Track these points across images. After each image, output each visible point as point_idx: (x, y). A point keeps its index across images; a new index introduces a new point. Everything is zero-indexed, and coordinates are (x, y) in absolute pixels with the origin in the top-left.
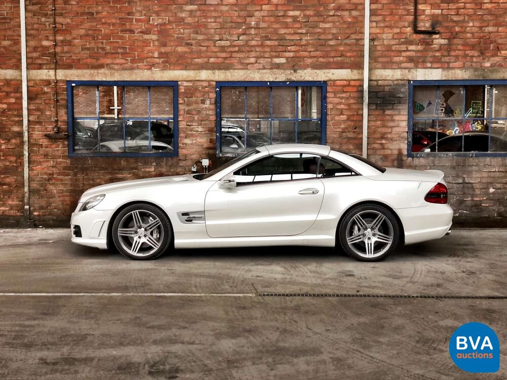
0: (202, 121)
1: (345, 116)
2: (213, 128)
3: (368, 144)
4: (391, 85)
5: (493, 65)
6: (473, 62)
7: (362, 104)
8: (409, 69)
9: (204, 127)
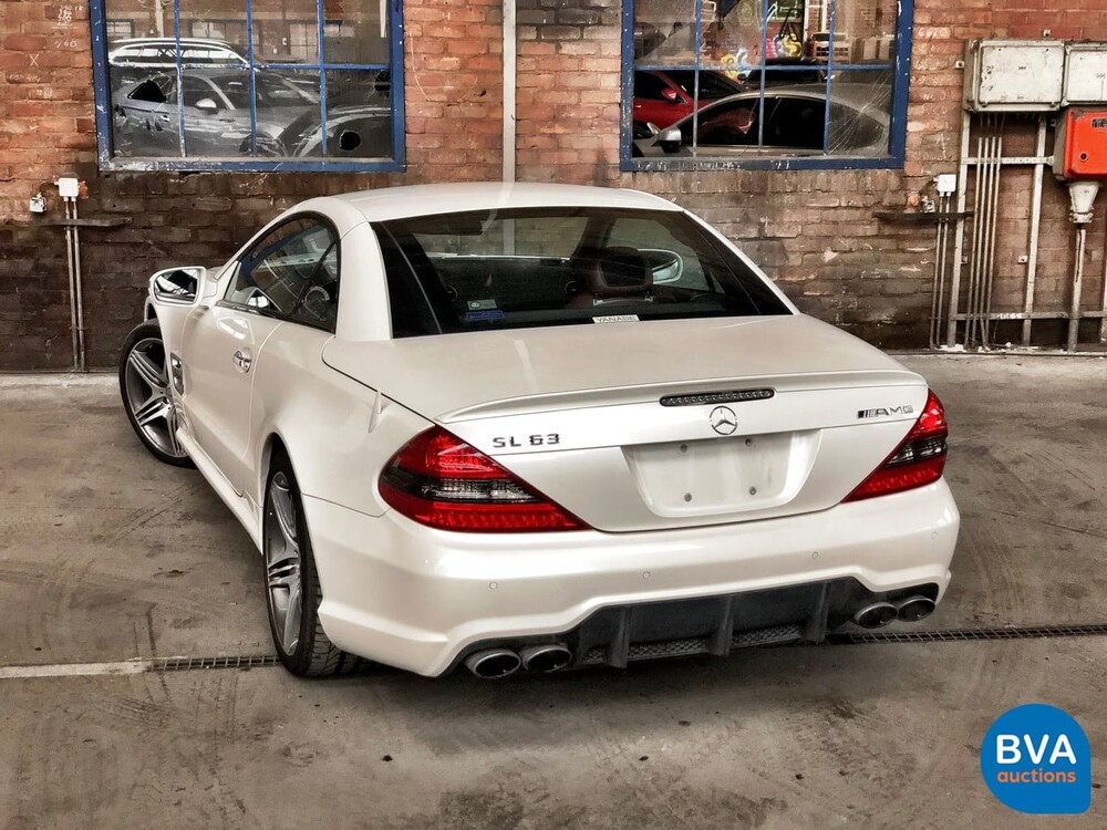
0: (52, 68)
1: (455, 59)
2: (84, 90)
3: (517, 135)
7: (501, 24)
9: (58, 88)
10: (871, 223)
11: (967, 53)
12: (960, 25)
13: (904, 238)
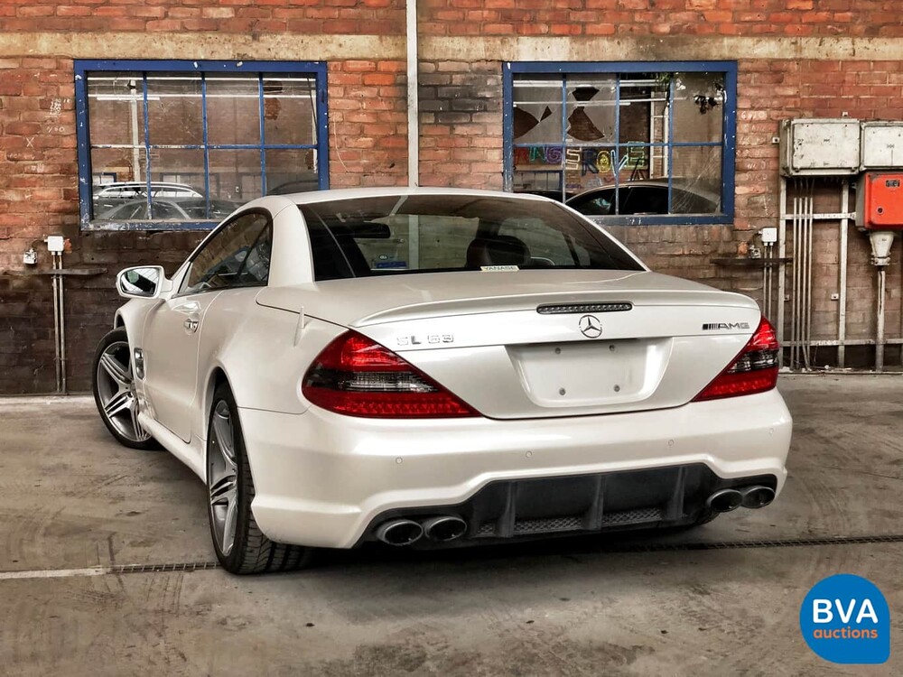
0: (45, 148)
1: (369, 139)
2: (70, 166)
4: (465, 72)
5: (676, 30)
6: (634, 23)
7: (406, 112)
8: (503, 37)
9: (49, 164)
10: (709, 268)
11: (781, 131)
12: (774, 109)
13: (737, 280)
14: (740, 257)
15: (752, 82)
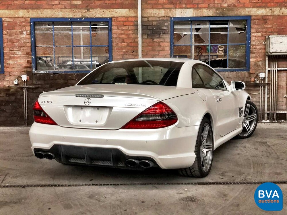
0: (21, 47)
1: (125, 43)
2: (29, 53)
4: (157, 21)
5: (230, 6)
6: (215, 3)
7: (138, 34)
8: (170, 9)
9: (22, 52)
11: (266, 39)
12: (264, 32)
13: (251, 90)
14: (252, 83)
15: (256, 23)
